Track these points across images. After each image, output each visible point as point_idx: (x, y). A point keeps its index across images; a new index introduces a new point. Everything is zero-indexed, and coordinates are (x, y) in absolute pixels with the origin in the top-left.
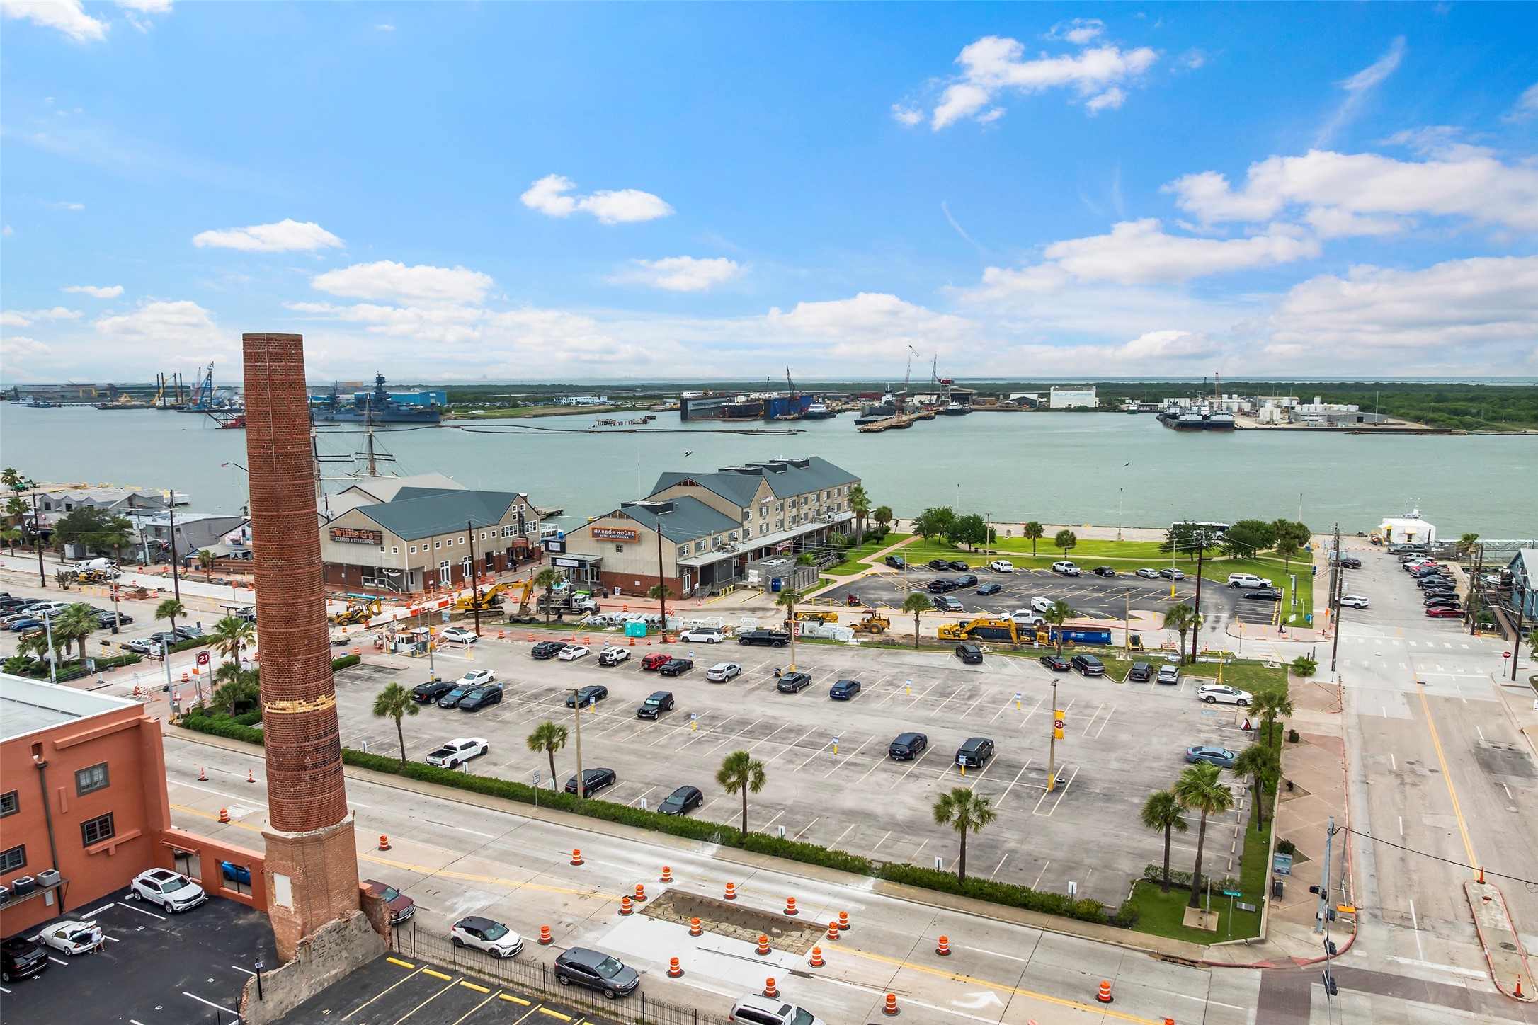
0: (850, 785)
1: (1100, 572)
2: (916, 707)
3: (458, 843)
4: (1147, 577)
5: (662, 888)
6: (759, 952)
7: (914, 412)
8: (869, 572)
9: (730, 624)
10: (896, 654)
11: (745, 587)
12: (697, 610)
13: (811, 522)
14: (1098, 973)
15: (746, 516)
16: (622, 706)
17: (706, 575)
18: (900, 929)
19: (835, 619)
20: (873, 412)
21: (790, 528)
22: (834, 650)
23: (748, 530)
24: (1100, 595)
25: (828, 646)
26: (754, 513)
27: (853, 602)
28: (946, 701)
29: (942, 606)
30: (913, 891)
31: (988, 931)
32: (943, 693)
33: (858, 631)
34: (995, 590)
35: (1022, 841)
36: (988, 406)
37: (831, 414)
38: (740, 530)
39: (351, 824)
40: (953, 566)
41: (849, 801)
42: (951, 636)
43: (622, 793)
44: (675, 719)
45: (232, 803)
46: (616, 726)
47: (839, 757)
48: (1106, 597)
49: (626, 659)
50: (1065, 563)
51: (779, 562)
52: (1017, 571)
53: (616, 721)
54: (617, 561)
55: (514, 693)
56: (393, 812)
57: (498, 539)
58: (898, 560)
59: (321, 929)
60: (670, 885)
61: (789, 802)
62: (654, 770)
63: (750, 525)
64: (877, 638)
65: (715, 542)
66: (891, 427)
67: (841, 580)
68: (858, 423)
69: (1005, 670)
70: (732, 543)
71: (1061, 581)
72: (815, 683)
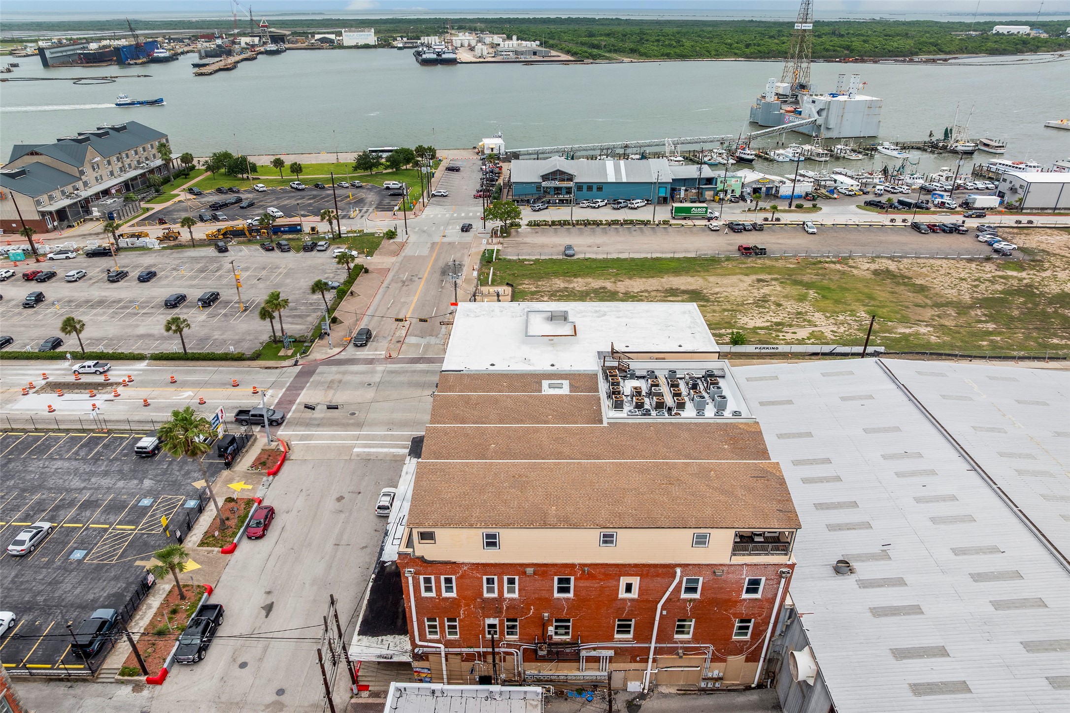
0: (143, 323)
1: (317, 186)
2: (186, 280)
4: (343, 187)
5: (44, 382)
6: (91, 397)
7: (241, 53)
8: (177, 199)
9: (82, 245)
10: (181, 252)
11: (91, 220)
12: (60, 239)
13: (135, 169)
14: (234, 378)
15: (82, 173)
16: (13, 303)
17: (61, 215)
18: (156, 377)
19: (147, 235)
20: (209, 54)
21: (120, 176)
22: (145, 254)
23: (86, 182)
24: (311, 201)
25: (141, 252)
26: (87, 169)
27: (162, 222)
28: (203, 275)
29: (215, 218)
30: (165, 362)
31: (195, 371)
32: (202, 271)
33: (161, 240)
34: (251, 205)
35: (221, 335)
36: (299, 45)
37: (173, 58)
38: (81, 182)
40: (231, 190)
41: (141, 330)
42: (214, 238)
43: (19, 346)
44: (47, 305)
46: (11, 314)
47: (139, 311)
48: (315, 202)
49: (12, 275)
50: (296, 183)
51: (112, 201)
52: (270, 190)
53: (10, 311)
58: (196, 190)
60: (47, 380)
61: (110, 336)
62: (35, 333)
63: (87, 178)
64: (172, 243)
65: (63, 193)
66: (220, 70)
67: (157, 207)
68: (195, 66)
69: (240, 254)
70: (75, 192)
71: (293, 194)
72: (131, 275)
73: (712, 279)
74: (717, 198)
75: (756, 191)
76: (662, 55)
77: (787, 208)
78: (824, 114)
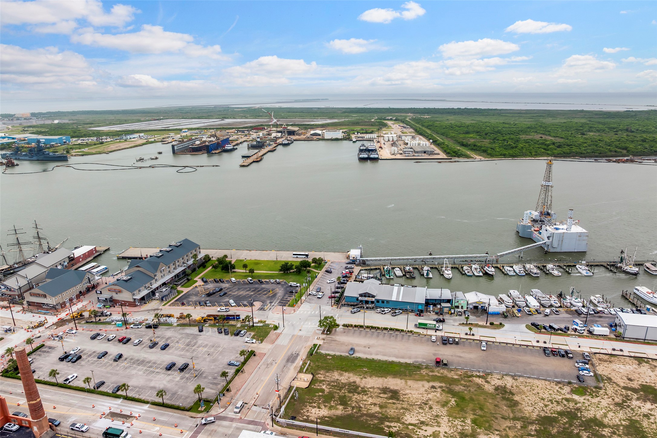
0: (154, 379)
1: (260, 280)
2: (180, 351)
3: (70, 405)
5: (109, 411)
8: (195, 285)
9: (146, 319)
11: (155, 299)
12: (139, 312)
13: (181, 268)
14: (177, 421)
15: (156, 275)
16: (110, 358)
17: (142, 299)
18: (150, 415)
19: (173, 316)
22: (169, 329)
23: (157, 280)
25: (168, 327)
26: (158, 273)
27: (183, 304)
28: (187, 348)
29: (205, 304)
30: (155, 407)
31: (164, 414)
32: (188, 345)
34: (225, 294)
35: (181, 392)
36: (301, 137)
38: (154, 281)
39: (46, 416)
40: (220, 280)
41: (153, 384)
42: (200, 320)
43: (106, 387)
44: (122, 361)
45: (19, 400)
47: (155, 370)
49: (115, 338)
50: (250, 279)
51: (166, 288)
53: (108, 363)
54: (116, 297)
55: (85, 354)
56: (56, 398)
57: (83, 286)
58: (205, 278)
59: (43, 434)
60: (111, 411)
61: (140, 386)
62: (114, 379)
63: (157, 278)
65: (145, 287)
67: (185, 291)
68: (244, 156)
69: (207, 334)
70: (151, 287)
72: (159, 344)
73: (410, 383)
74: (450, 312)
75: (476, 307)
76: (501, 155)
77: (485, 324)
78: (551, 239)
